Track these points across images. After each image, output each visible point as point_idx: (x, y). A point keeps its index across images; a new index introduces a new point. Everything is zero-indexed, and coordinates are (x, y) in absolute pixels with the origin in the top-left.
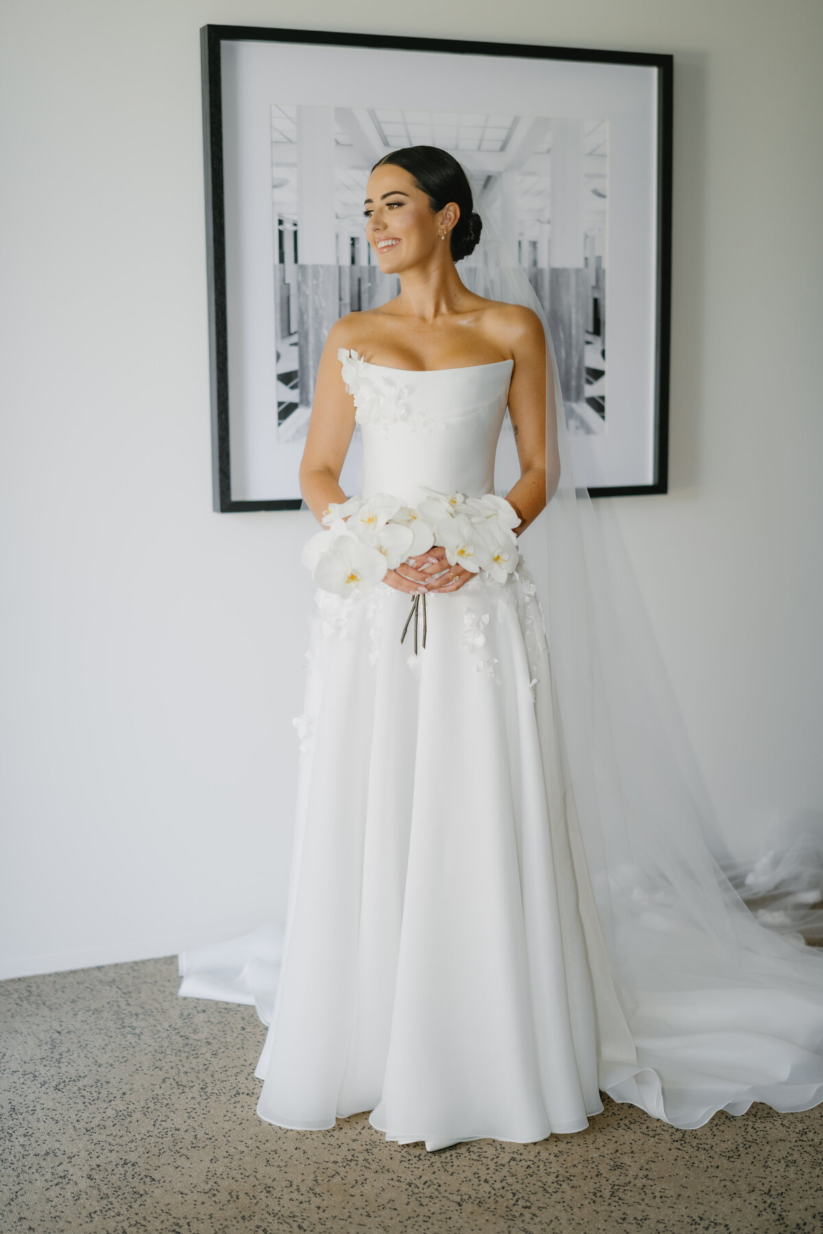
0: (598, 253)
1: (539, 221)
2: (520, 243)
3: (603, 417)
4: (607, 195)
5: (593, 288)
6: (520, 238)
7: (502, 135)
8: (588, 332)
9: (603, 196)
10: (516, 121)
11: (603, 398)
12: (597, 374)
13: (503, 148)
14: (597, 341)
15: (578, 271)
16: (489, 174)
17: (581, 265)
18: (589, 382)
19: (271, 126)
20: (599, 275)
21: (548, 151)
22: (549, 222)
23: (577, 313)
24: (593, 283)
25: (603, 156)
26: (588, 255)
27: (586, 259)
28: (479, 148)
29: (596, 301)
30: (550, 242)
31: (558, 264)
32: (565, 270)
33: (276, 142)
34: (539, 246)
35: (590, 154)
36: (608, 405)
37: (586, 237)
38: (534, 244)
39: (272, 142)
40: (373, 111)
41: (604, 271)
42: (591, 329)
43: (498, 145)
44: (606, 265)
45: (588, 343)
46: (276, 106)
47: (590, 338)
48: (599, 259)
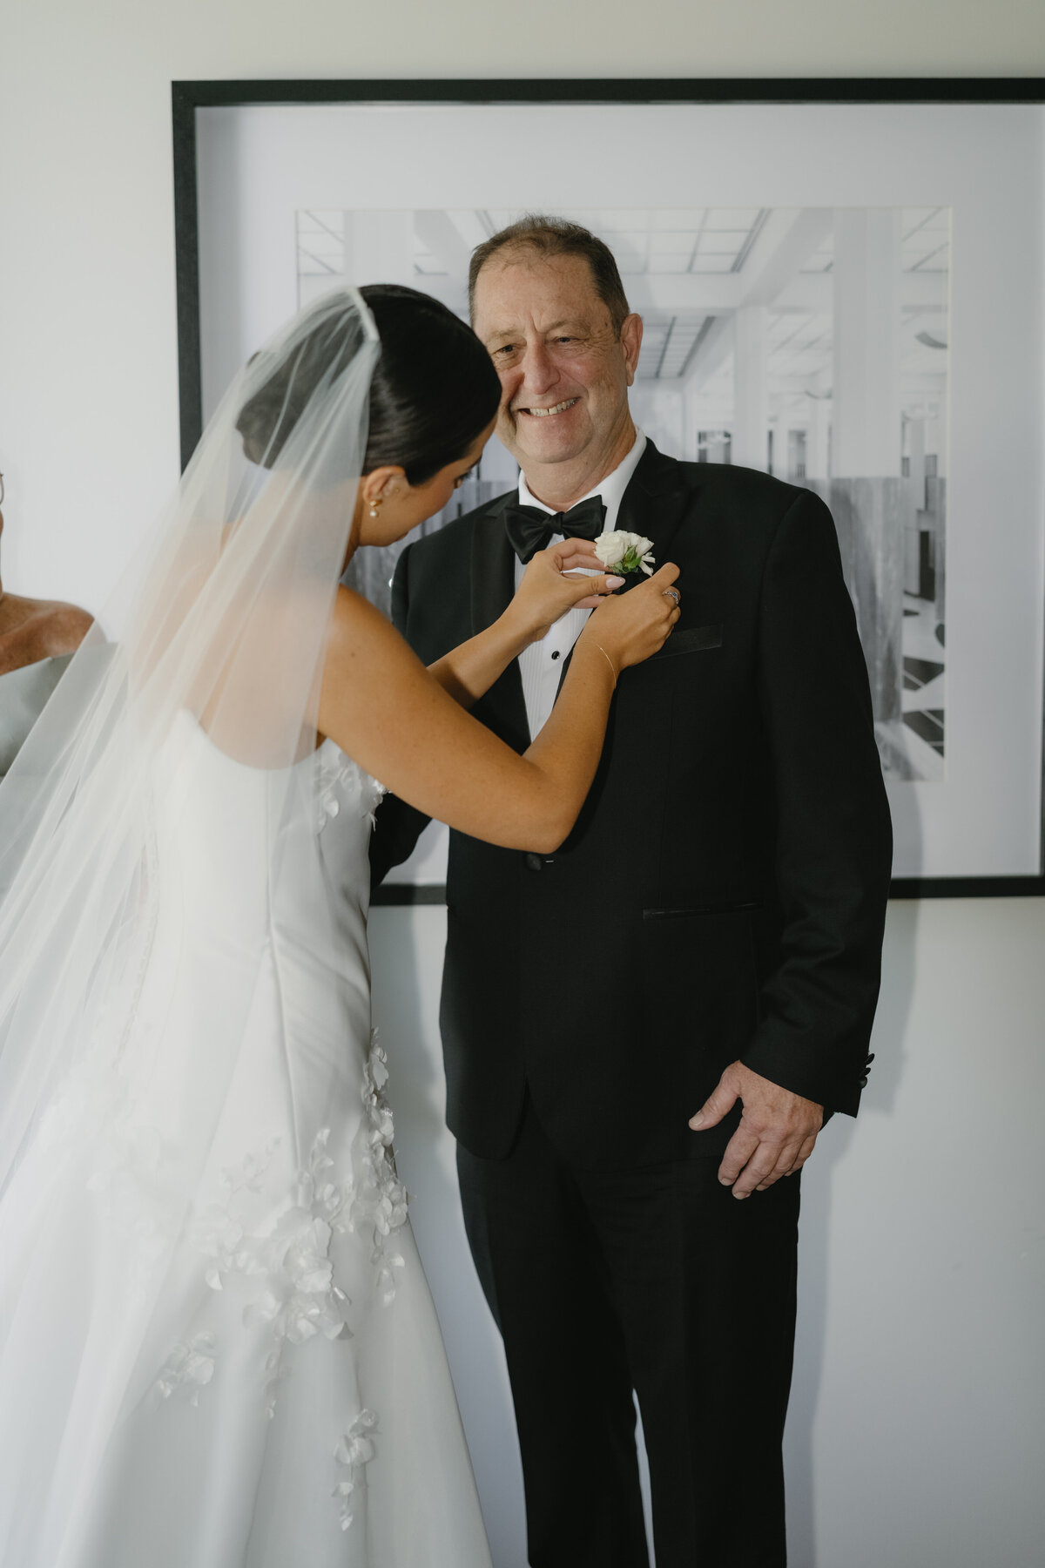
0: (929, 449)
1: (808, 393)
2: (771, 435)
3: (940, 750)
4: (949, 343)
5: (919, 512)
6: (771, 427)
7: (736, 242)
8: (907, 593)
9: (941, 346)
10: (763, 216)
11: (939, 714)
12: (928, 671)
13: (737, 267)
14: (929, 610)
15: (888, 482)
16: (711, 314)
17: (895, 470)
18: (915, 687)
19: (298, 247)
20: (932, 492)
21: (827, 269)
22: (829, 396)
23: (886, 560)
24: (921, 505)
25: (940, 272)
26: (907, 453)
27: (905, 461)
28: (690, 269)
29: (925, 537)
30: (830, 430)
31: (848, 470)
32: (861, 481)
33: (307, 275)
34: (808, 438)
35: (914, 269)
36: (949, 727)
37: (905, 421)
38: (800, 437)
39: (299, 275)
40: (485, 212)
41: (942, 482)
42: (914, 587)
43: (729, 262)
44: (946, 470)
45: (908, 613)
46: (307, 212)
47: (912, 604)
48: (932, 461)
